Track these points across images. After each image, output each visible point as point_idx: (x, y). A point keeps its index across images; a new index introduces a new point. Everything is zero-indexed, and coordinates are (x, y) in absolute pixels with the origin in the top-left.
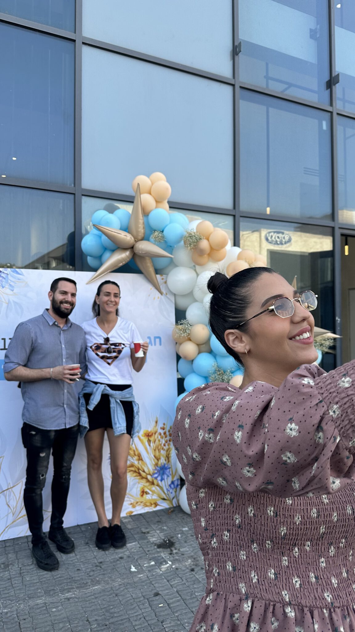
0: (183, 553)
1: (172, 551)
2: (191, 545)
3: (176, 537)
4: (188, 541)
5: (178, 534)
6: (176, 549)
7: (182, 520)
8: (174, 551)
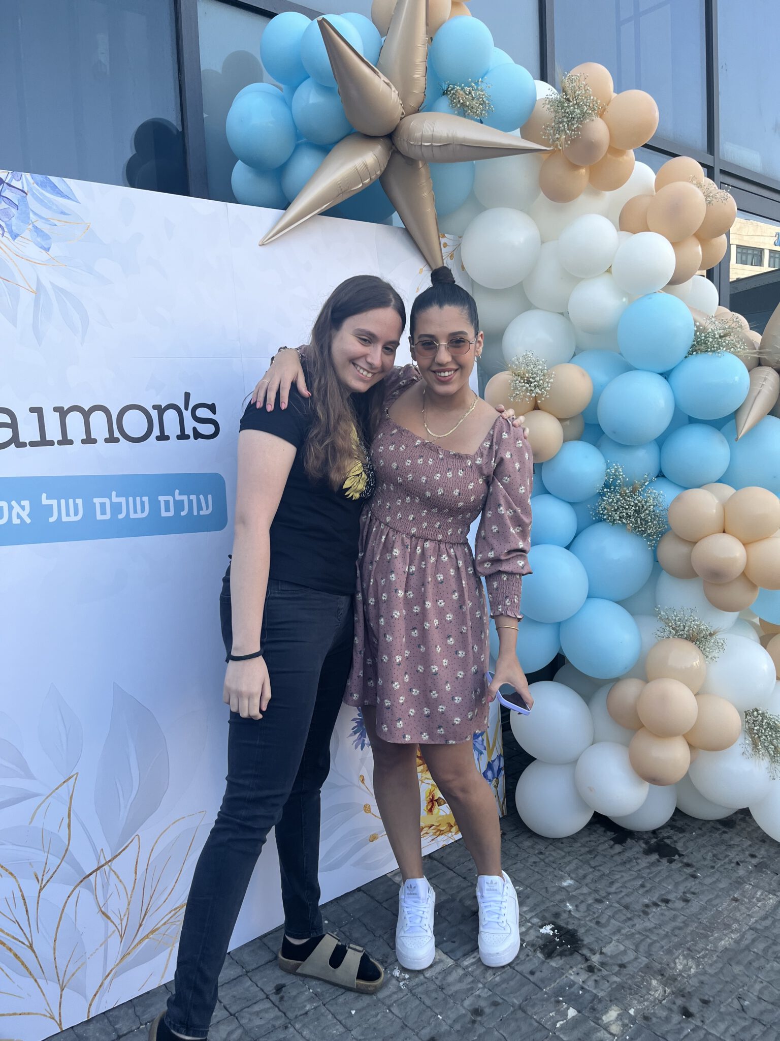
0: (620, 962)
1: (587, 960)
2: (619, 931)
3: (565, 911)
4: (603, 921)
5: (563, 901)
6: (593, 952)
7: (541, 856)
8: (596, 959)
